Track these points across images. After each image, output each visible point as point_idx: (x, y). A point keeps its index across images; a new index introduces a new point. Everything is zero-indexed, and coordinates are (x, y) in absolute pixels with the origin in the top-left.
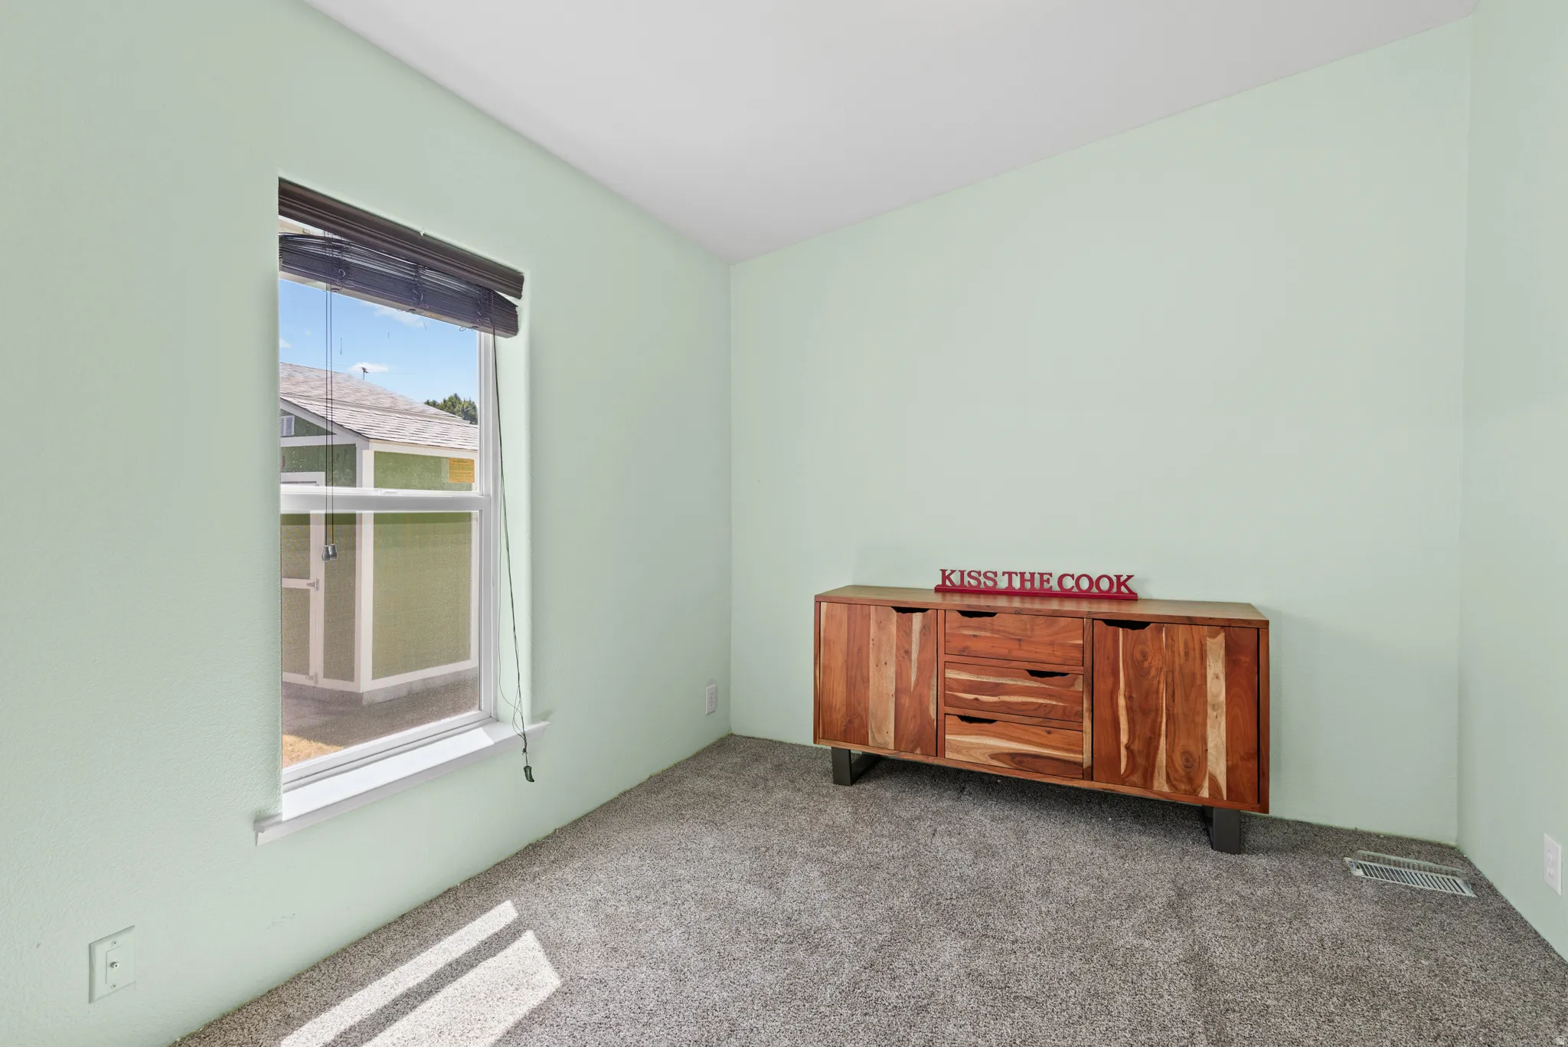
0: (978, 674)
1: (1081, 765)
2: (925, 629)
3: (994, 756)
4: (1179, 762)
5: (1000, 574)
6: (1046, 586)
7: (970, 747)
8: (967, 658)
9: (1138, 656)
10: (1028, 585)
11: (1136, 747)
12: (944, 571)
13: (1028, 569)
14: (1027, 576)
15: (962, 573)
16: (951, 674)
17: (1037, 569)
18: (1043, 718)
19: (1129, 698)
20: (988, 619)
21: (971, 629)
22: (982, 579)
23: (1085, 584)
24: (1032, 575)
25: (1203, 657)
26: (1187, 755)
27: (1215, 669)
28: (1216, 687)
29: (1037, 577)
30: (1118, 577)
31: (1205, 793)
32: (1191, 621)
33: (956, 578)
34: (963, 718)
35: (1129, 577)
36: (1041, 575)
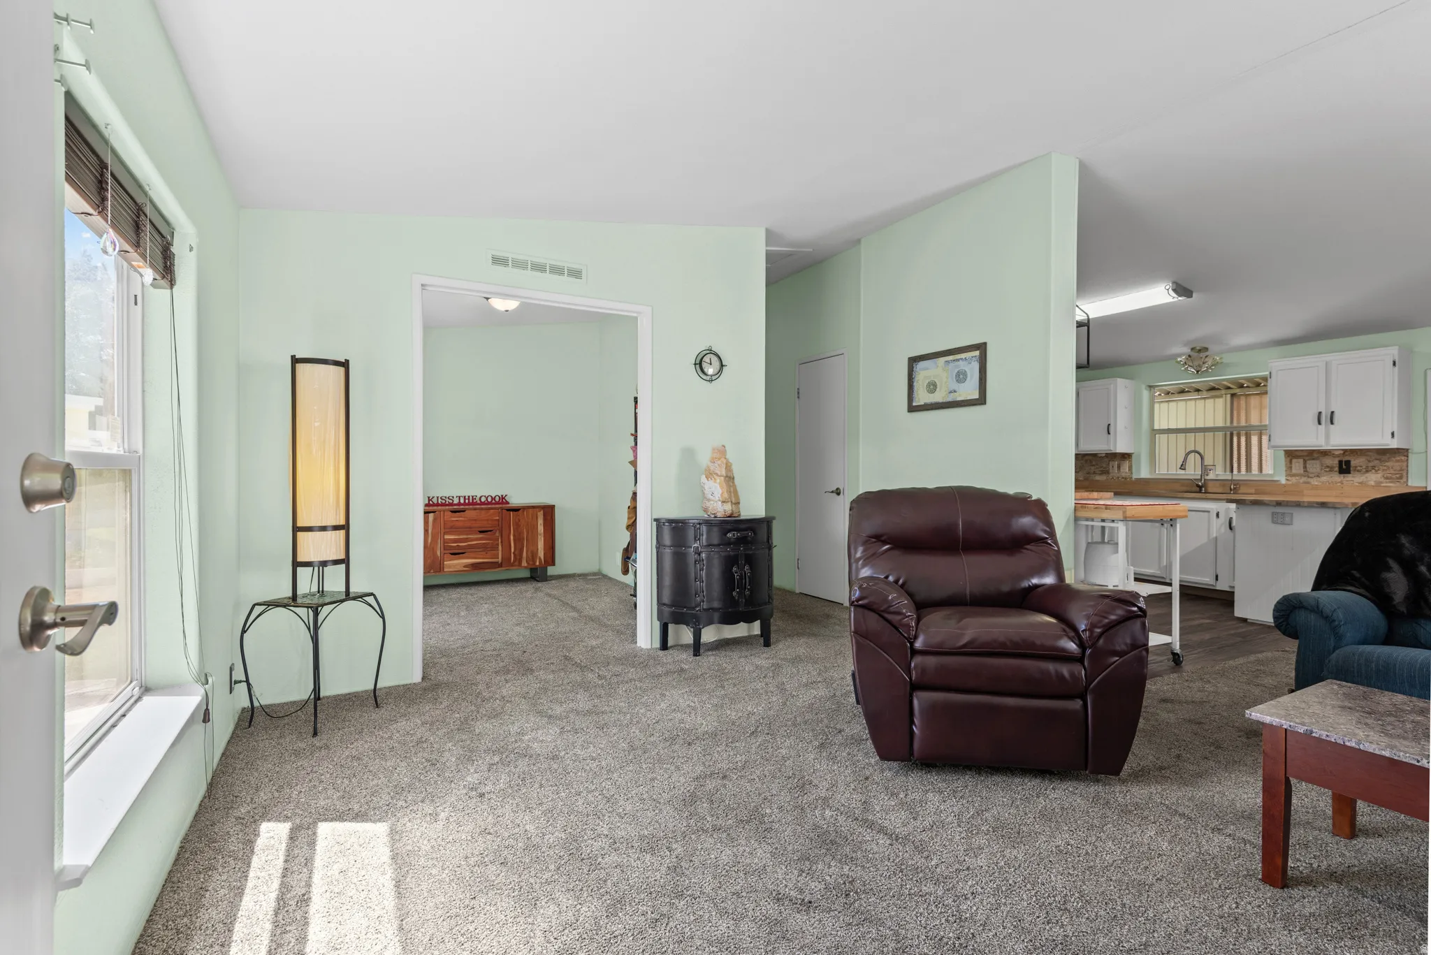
0: (459, 535)
1: (498, 562)
2: (435, 520)
3: (464, 567)
4: (530, 555)
5: (455, 497)
6: (475, 501)
7: (455, 566)
8: (452, 529)
9: (517, 520)
10: (467, 501)
11: (516, 553)
12: (429, 498)
13: (467, 495)
14: (467, 497)
15: (438, 497)
16: (446, 537)
17: (471, 494)
18: (485, 548)
19: (514, 536)
20: (462, 513)
21: (455, 518)
22: (447, 500)
23: (489, 499)
24: (469, 497)
25: (537, 518)
26: (532, 552)
27: (540, 521)
28: (541, 528)
29: (471, 498)
30: (502, 496)
31: (538, 564)
32: (533, 507)
33: (435, 500)
34: (452, 554)
35: (506, 495)
36: (473, 497)
